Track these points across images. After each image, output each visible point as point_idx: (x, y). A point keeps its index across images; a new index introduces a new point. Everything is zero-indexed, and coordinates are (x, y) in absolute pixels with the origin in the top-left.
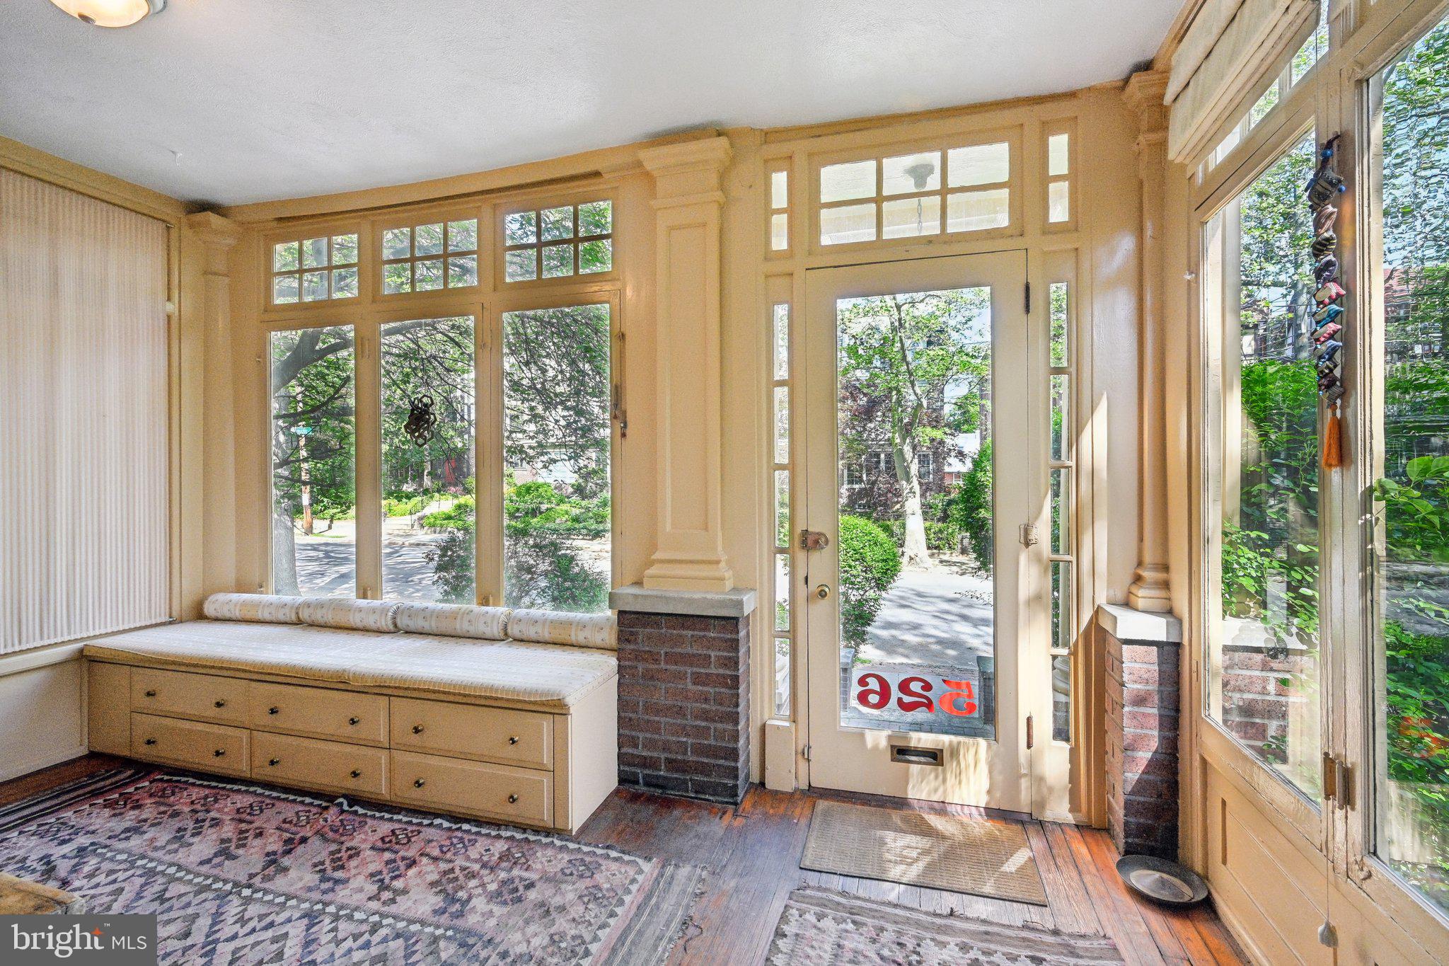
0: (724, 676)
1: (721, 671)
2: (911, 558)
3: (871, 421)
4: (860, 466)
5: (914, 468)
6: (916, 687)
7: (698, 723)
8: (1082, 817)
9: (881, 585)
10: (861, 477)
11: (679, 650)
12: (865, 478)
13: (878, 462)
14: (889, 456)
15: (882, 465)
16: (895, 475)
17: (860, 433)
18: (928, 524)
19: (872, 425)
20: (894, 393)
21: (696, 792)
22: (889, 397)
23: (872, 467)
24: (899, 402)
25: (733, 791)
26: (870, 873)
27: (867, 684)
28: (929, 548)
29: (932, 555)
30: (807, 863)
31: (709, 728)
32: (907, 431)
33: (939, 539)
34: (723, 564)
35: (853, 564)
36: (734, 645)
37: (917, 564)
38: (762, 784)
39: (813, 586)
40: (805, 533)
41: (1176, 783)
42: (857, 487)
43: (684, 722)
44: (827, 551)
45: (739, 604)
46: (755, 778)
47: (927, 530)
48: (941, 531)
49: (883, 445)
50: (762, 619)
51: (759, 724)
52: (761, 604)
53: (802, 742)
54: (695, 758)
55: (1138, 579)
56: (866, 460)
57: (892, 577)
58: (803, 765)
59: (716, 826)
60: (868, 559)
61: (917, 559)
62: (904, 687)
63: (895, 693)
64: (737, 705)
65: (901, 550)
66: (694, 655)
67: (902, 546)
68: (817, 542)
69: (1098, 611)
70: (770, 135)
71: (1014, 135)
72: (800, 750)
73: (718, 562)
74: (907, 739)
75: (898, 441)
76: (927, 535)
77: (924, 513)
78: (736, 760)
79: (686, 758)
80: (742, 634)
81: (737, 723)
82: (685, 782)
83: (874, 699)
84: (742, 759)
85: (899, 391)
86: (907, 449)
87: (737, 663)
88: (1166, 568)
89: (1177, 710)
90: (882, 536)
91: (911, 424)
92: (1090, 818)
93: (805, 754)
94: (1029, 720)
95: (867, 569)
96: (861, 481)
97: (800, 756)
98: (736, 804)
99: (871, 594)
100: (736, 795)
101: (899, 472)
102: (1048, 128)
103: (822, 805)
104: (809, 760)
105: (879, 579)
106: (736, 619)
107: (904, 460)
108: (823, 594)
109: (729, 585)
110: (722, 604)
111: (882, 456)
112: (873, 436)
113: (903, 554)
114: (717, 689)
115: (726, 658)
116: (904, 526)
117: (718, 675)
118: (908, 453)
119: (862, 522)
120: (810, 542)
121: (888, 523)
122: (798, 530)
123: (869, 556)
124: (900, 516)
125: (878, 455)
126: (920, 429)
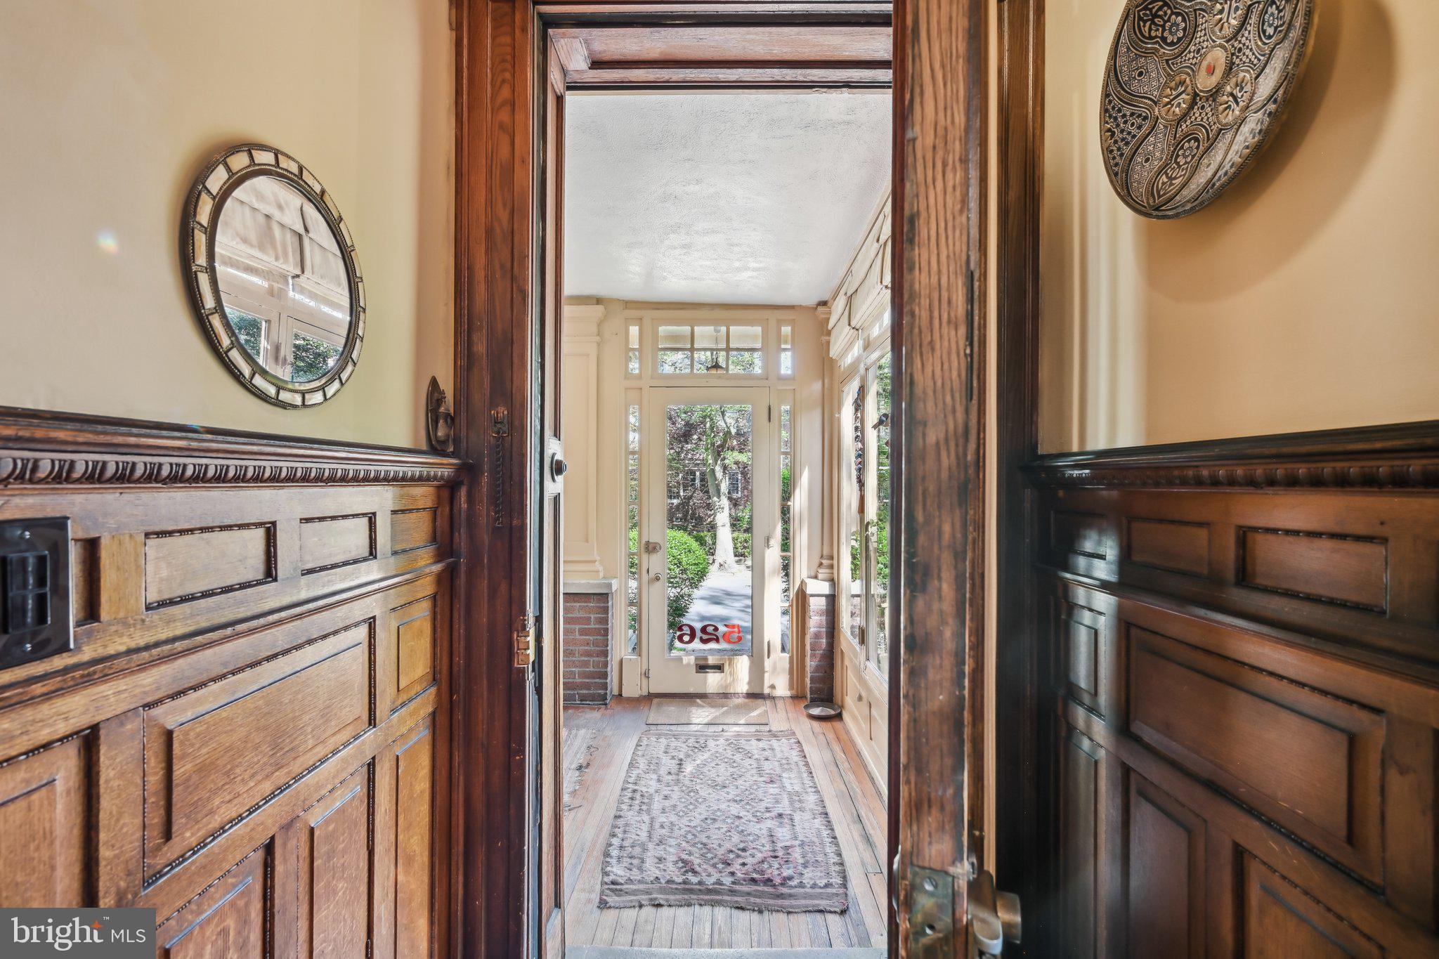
0: (599, 629)
1: (597, 626)
2: (721, 565)
3: (687, 444)
4: (678, 483)
5: (724, 487)
6: (710, 629)
7: (583, 658)
8: (794, 692)
9: (694, 584)
10: (678, 492)
11: (571, 615)
12: (682, 494)
13: (694, 480)
14: (703, 474)
15: (697, 482)
16: (707, 492)
17: (678, 453)
18: (736, 534)
19: (689, 446)
20: (708, 420)
21: (581, 700)
22: (703, 422)
23: (689, 482)
24: (712, 428)
25: (604, 698)
26: (683, 722)
27: (682, 630)
28: (736, 556)
29: (738, 562)
30: (650, 722)
31: (589, 661)
32: (718, 452)
33: (745, 547)
34: (597, 563)
35: (672, 567)
36: (606, 610)
37: (726, 570)
38: (621, 695)
39: (652, 574)
40: (648, 543)
41: (833, 664)
42: (675, 501)
43: (574, 659)
44: (660, 553)
45: (610, 586)
46: (616, 692)
47: (734, 539)
48: (746, 541)
49: (698, 464)
50: (620, 595)
51: (618, 659)
52: (620, 587)
53: (645, 667)
54: (580, 680)
55: (821, 565)
56: (683, 477)
57: (702, 577)
58: (645, 681)
59: (596, 715)
60: (684, 563)
61: (726, 565)
62: (704, 630)
63: (699, 634)
64: (607, 646)
65: (711, 558)
66: (581, 618)
67: (713, 555)
68: (654, 548)
69: (803, 582)
70: (629, 304)
71: (764, 324)
72: (643, 673)
73: (595, 561)
74: (706, 659)
75: (710, 461)
76: (735, 544)
77: (733, 525)
78: (606, 679)
79: (575, 681)
80: (610, 603)
81: (607, 656)
82: (574, 695)
83: (686, 638)
84: (609, 678)
85: (712, 420)
86: (718, 470)
87: (607, 621)
88: (831, 558)
89: (834, 628)
90: (695, 545)
91: (722, 446)
92: (797, 692)
93: (646, 675)
94: (769, 643)
95: (684, 571)
96: (678, 496)
97: (643, 676)
98: (606, 704)
99: (686, 590)
100: (606, 699)
101: (712, 490)
102: (780, 323)
103: (656, 701)
104: (648, 677)
105: (693, 579)
106: (607, 594)
107: (716, 479)
108: (657, 579)
109: (601, 575)
110: (599, 585)
111: (698, 474)
112: (690, 456)
113: (714, 561)
114: (595, 638)
115: (600, 618)
116: (714, 537)
117: (595, 628)
118: (719, 474)
119: (679, 535)
120: (650, 549)
121: (702, 534)
122: (643, 542)
123: (684, 560)
124: (713, 527)
125: (693, 473)
126: (730, 452)
